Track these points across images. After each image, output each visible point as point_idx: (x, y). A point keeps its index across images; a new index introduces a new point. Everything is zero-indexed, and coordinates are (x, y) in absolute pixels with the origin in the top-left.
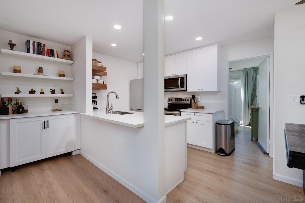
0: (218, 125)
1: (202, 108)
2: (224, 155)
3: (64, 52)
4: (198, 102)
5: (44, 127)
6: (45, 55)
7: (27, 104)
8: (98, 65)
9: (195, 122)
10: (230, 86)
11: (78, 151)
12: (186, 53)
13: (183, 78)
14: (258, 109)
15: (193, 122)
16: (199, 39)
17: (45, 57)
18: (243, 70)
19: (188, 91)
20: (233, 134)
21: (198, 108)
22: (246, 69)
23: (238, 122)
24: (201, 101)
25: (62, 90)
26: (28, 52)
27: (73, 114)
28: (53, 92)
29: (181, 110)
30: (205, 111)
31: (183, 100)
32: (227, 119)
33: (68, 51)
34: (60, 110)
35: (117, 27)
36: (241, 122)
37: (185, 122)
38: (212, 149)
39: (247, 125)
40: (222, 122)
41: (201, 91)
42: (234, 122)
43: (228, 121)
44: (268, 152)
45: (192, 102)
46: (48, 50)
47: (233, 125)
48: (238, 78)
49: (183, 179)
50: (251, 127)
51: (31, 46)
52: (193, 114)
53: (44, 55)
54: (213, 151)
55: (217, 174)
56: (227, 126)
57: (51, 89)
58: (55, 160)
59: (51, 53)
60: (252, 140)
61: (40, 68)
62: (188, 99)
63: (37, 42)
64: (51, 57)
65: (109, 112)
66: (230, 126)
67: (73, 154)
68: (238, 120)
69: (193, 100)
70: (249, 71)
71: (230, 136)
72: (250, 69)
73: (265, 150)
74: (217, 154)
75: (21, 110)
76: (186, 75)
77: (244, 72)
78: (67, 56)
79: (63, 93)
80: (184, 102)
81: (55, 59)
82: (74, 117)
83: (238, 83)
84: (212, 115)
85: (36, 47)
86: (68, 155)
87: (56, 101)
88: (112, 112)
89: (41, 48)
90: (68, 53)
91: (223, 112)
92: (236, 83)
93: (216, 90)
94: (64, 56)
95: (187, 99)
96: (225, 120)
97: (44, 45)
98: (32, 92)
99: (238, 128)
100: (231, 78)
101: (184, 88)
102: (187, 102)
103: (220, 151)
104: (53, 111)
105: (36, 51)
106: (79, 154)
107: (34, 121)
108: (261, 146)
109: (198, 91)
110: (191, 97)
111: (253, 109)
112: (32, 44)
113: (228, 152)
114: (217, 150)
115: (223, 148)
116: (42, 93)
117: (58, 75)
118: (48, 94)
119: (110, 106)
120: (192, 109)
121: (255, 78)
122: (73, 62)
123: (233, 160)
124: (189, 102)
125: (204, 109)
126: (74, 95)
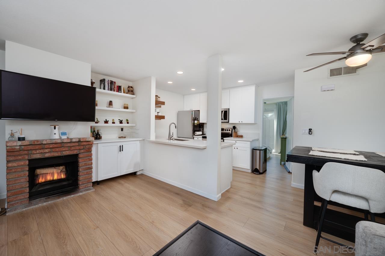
0: (254, 150)
1: (242, 136)
2: (259, 173)
3: (128, 88)
4: (238, 132)
5: (119, 150)
6: (116, 91)
7: (101, 132)
8: (158, 100)
9: (236, 148)
10: (264, 117)
11: (141, 171)
12: (229, 90)
13: (227, 111)
14: (286, 138)
15: (234, 148)
16: (241, 81)
17: (115, 93)
18: (276, 104)
19: (230, 122)
20: (265, 160)
21: (238, 137)
22: (279, 103)
23: (271, 149)
24: (241, 131)
25: (127, 120)
26: (104, 89)
27: (139, 141)
28: (121, 122)
29: (224, 139)
30: (243, 139)
31: (225, 130)
32: (261, 146)
33: (131, 87)
34: (125, 137)
35: (180, 73)
36: (273, 150)
37: (232, 146)
38: (249, 169)
39: (279, 153)
40: (257, 148)
41: (241, 122)
42: (267, 148)
43: (262, 147)
44: (291, 172)
45: (233, 132)
46: (117, 86)
47: (265, 150)
48: (271, 111)
49: (230, 187)
50: (280, 154)
51: (106, 84)
52: (235, 141)
53: (114, 91)
54: (250, 171)
55: (253, 184)
56: (261, 151)
57: (119, 120)
58: (125, 178)
59: (119, 89)
60: (281, 164)
61: (110, 101)
62: (230, 129)
63: (110, 81)
64: (119, 92)
65: (171, 139)
66: (263, 151)
67: (138, 173)
68: (270, 148)
69: (233, 131)
70: (281, 104)
71: (263, 161)
72: (281, 102)
73: (289, 170)
74: (253, 173)
75: (98, 136)
76: (229, 109)
77: (277, 105)
78: (131, 91)
79: (128, 123)
80: (226, 131)
81: (122, 94)
82: (140, 142)
83: (272, 115)
84: (249, 142)
85: (110, 84)
86: (134, 174)
87: (122, 130)
88: (174, 139)
89: (113, 85)
90: (131, 89)
91: (258, 140)
92: (270, 115)
93: (253, 122)
94: (129, 91)
95: (228, 129)
96: (260, 147)
97: (115, 82)
98: (106, 122)
99: (271, 155)
100: (266, 111)
101: (226, 119)
102: (229, 131)
103: (255, 171)
104: (120, 138)
105: (110, 88)
106: (142, 174)
107: (108, 146)
108: (287, 168)
109: (239, 123)
110: (232, 127)
111: (282, 138)
112: (107, 82)
113: (261, 171)
114: (253, 170)
115: (258, 168)
116: (113, 123)
117: (123, 108)
118: (117, 124)
119: (171, 134)
120: (233, 137)
121: (286, 112)
122: (136, 96)
123: (265, 177)
124: (230, 132)
125: (243, 138)
126: (136, 125)
